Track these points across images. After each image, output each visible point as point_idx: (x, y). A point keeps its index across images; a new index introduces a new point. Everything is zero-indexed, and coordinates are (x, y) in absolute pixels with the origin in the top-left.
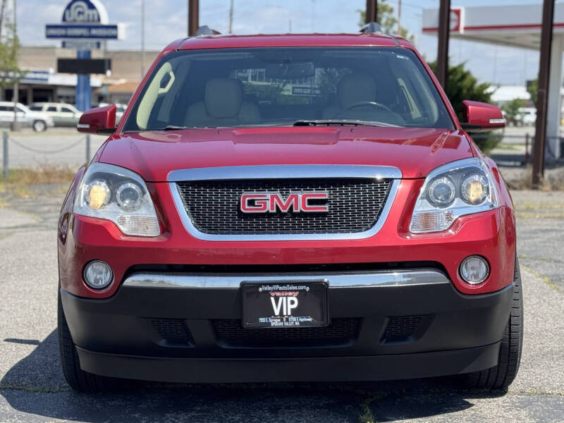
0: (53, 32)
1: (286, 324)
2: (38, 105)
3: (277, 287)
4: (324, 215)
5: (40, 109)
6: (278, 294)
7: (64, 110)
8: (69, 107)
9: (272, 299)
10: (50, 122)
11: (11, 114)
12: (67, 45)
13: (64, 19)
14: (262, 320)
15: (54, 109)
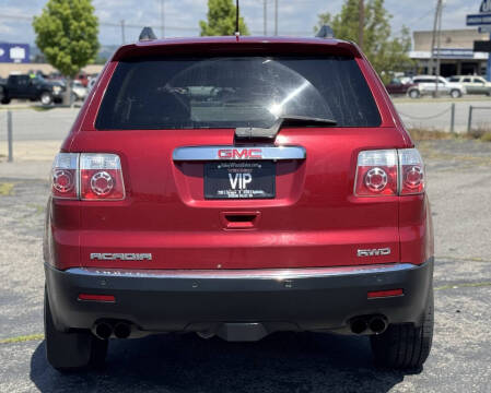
0: (472, 20)
2: (456, 77)
5: (457, 80)
7: (476, 81)
8: (481, 78)
10: (463, 90)
11: (433, 85)
12: (483, 30)
13: (481, 10)
15: (468, 80)
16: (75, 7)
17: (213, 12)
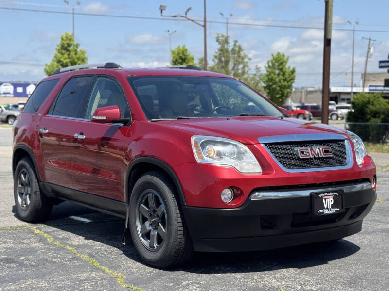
0: (383, 64)
1: (330, 212)
3: (326, 194)
4: (330, 157)
6: (326, 197)
9: (324, 200)
14: (321, 211)
16: (72, 57)
17: (174, 60)
